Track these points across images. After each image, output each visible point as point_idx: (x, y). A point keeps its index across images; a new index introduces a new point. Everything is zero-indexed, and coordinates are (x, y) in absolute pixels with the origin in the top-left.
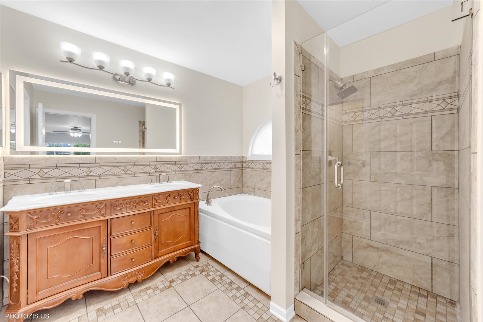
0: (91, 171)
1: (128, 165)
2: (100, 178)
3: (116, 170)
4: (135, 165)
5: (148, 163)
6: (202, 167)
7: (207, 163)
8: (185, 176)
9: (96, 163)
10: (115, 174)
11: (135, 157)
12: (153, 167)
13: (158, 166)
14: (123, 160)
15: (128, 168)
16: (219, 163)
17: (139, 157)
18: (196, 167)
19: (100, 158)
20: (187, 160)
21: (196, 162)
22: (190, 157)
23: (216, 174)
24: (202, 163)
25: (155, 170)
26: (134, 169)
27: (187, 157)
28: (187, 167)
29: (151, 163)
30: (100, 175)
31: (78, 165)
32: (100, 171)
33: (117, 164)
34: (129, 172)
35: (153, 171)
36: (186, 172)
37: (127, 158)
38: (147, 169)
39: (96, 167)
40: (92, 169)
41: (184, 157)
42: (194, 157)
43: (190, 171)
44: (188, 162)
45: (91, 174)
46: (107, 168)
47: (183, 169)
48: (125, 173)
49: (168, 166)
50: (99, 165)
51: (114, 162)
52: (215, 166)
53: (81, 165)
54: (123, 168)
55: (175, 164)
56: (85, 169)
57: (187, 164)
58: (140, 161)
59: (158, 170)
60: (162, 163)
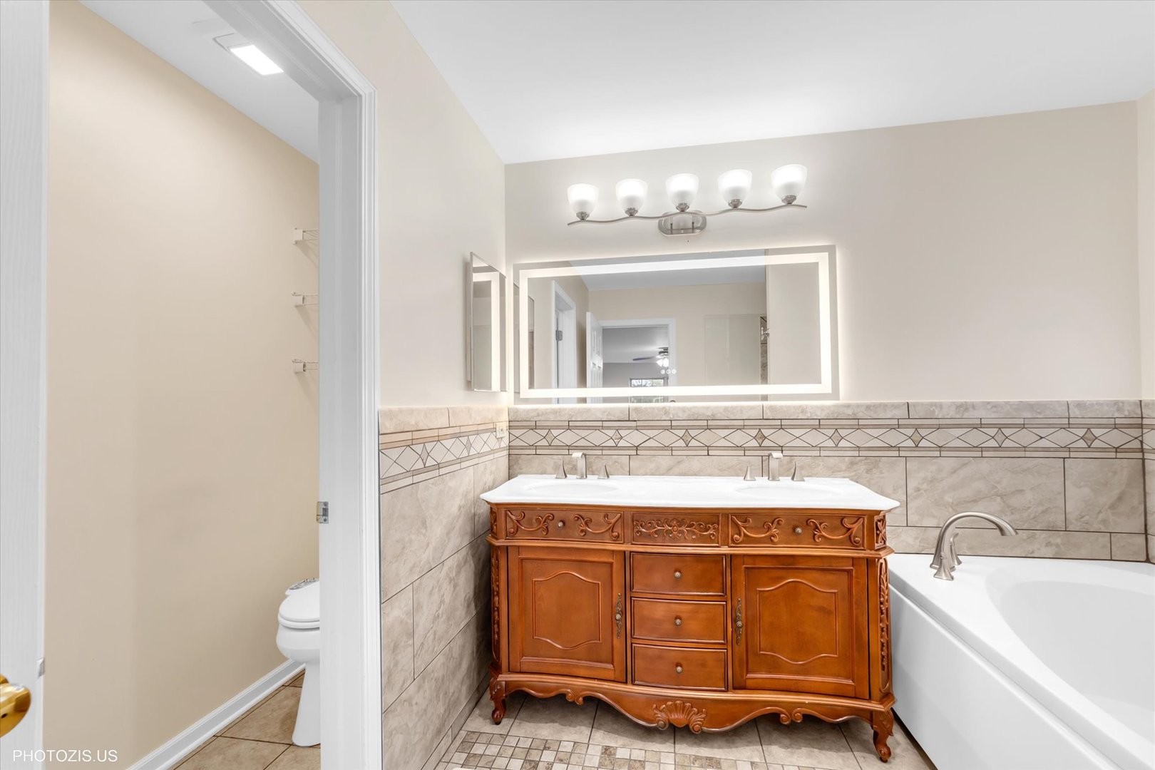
0: (621, 438)
1: (693, 427)
2: (637, 454)
3: (667, 438)
4: (708, 428)
5: (741, 423)
6: (917, 437)
7: (939, 427)
8: (852, 464)
9: (629, 421)
10: (665, 448)
11: (708, 408)
12: (754, 433)
13: (766, 432)
14: (682, 416)
15: (693, 433)
16: (1000, 427)
17: (717, 407)
18: (893, 438)
19: (636, 410)
20: (860, 415)
21: (895, 422)
22: (868, 407)
23: (984, 466)
24: (917, 428)
25: (760, 441)
26: (706, 438)
27: (858, 406)
28: (858, 438)
29: (747, 423)
30: (637, 448)
31: (600, 424)
32: (636, 438)
33: (669, 423)
34: (693, 443)
35: (754, 443)
36: (856, 453)
37: (690, 409)
38: (739, 438)
39: (629, 428)
40: (623, 433)
41: (848, 406)
42: (885, 406)
43: (870, 449)
44: (861, 422)
45: (622, 443)
46: (651, 433)
47: (843, 443)
48: (687, 446)
49: (798, 432)
50: (633, 424)
51: (664, 418)
52: (976, 438)
53: (606, 424)
54: (681, 433)
55: (818, 427)
56: (611, 433)
57: (859, 427)
58: (718, 416)
59: (766, 443)
60: (778, 422)
